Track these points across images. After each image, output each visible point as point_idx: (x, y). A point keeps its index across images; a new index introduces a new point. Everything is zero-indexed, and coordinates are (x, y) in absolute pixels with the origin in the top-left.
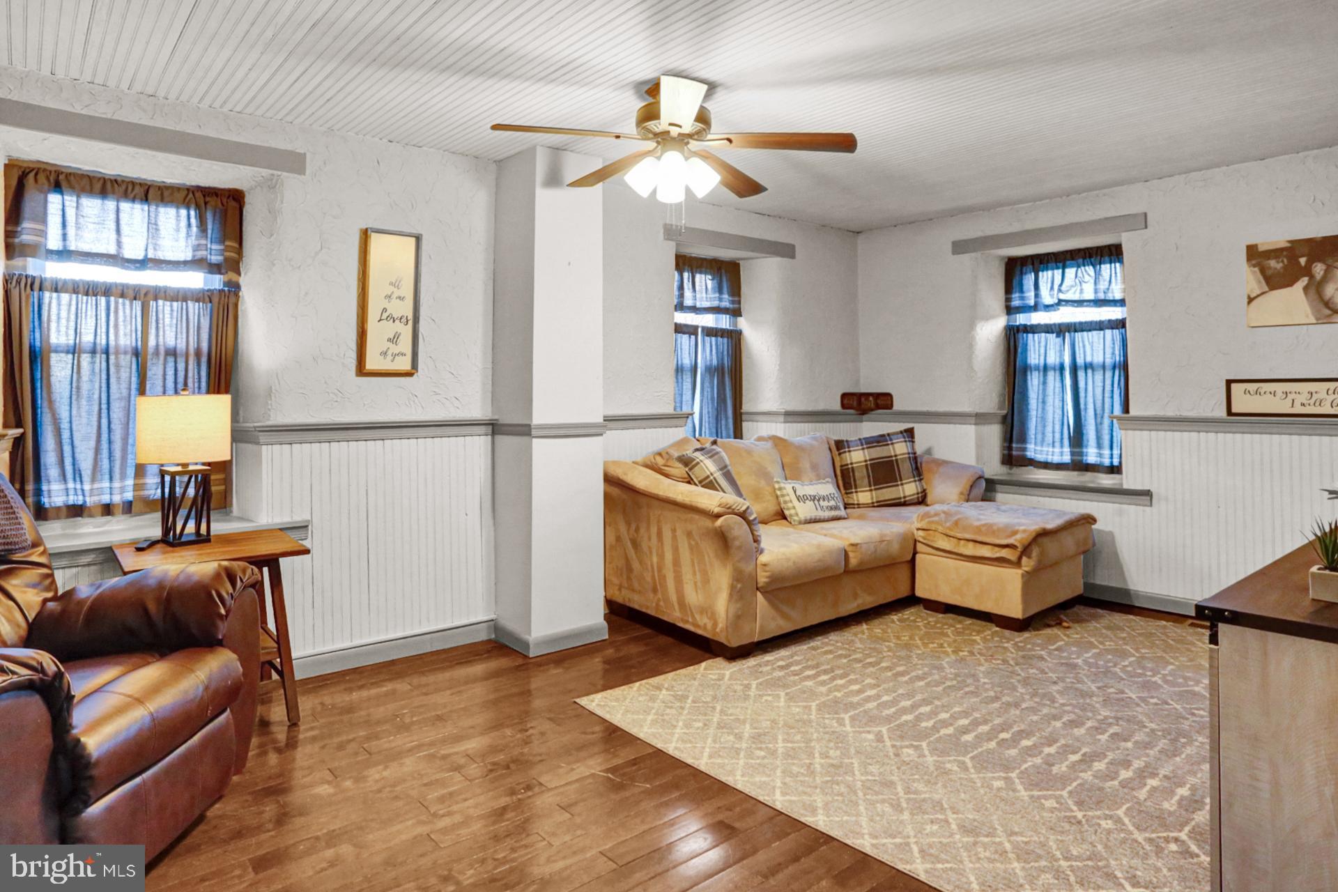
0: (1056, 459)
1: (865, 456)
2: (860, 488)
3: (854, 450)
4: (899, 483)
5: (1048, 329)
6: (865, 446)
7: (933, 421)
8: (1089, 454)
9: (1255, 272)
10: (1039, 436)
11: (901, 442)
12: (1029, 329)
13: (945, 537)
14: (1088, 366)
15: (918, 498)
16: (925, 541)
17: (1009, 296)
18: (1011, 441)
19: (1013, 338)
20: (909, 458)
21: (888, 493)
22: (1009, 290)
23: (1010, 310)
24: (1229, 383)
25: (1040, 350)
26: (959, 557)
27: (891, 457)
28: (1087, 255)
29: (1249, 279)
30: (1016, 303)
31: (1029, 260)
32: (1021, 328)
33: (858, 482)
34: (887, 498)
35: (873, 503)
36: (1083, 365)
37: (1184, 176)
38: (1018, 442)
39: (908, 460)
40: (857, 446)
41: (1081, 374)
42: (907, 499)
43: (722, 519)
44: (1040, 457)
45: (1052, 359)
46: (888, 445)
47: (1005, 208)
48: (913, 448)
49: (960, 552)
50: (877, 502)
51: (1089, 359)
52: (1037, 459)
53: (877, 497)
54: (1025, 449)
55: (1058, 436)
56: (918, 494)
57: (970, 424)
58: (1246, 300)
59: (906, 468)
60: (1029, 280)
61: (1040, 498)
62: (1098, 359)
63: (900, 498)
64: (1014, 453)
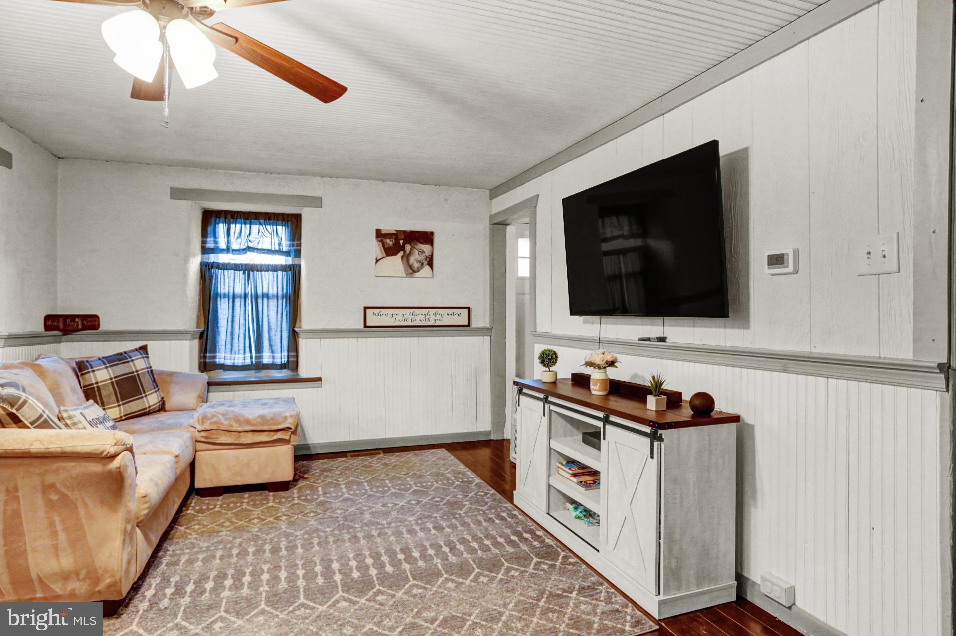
0: (239, 362)
1: (109, 374)
2: (107, 405)
3: (98, 370)
4: (143, 395)
5: (236, 267)
6: (108, 365)
7: (127, 339)
8: (264, 357)
9: (379, 245)
10: (229, 347)
11: (140, 358)
12: (221, 266)
13: (226, 432)
14: (266, 296)
15: (159, 406)
16: (206, 440)
17: (205, 239)
18: (206, 352)
19: (207, 272)
20: (148, 371)
21: (135, 406)
22: (204, 234)
23: (205, 250)
24: (366, 308)
25: (228, 282)
26: (238, 447)
27: (133, 372)
28: (267, 218)
29: (376, 249)
30: (210, 245)
31: (223, 214)
32: (215, 265)
33: (105, 400)
34: (133, 411)
35: (121, 417)
36: (261, 294)
37: (344, 180)
38: (210, 352)
39: (147, 374)
40: (101, 365)
41: (260, 301)
42: (151, 408)
43: (119, 457)
44: (229, 362)
45: (239, 289)
46: (128, 362)
47: (219, 171)
48: (149, 364)
49: (241, 442)
50: (125, 415)
51: (265, 291)
52: (227, 364)
53: (124, 411)
54: (215, 357)
55: (242, 345)
56: (159, 402)
57: (186, 340)
58: (375, 261)
59: (146, 381)
60: (221, 228)
61: (245, 392)
62: (273, 291)
63: (145, 409)
64: (207, 361)
